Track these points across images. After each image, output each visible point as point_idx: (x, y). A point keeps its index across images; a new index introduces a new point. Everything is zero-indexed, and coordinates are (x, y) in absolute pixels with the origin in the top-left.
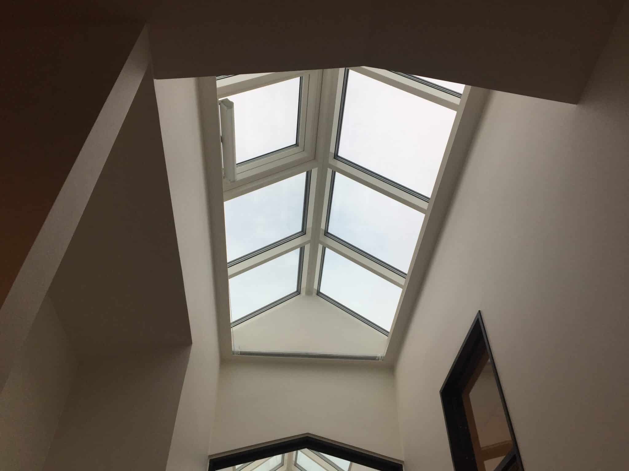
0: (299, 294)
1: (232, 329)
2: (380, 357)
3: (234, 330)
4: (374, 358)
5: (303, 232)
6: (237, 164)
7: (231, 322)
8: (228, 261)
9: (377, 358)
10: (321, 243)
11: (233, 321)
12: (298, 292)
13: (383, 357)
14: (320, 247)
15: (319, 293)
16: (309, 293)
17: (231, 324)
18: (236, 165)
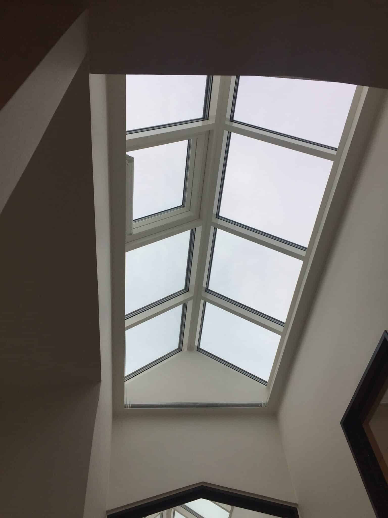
0: (181, 350)
1: (125, 382)
2: (263, 404)
3: (128, 384)
4: (257, 405)
5: (187, 289)
6: (134, 220)
7: (125, 376)
8: (126, 314)
9: (260, 405)
10: (203, 298)
11: (127, 375)
12: (180, 349)
13: (266, 404)
14: (202, 302)
15: (199, 349)
16: (190, 348)
17: (125, 378)
18: (133, 222)
